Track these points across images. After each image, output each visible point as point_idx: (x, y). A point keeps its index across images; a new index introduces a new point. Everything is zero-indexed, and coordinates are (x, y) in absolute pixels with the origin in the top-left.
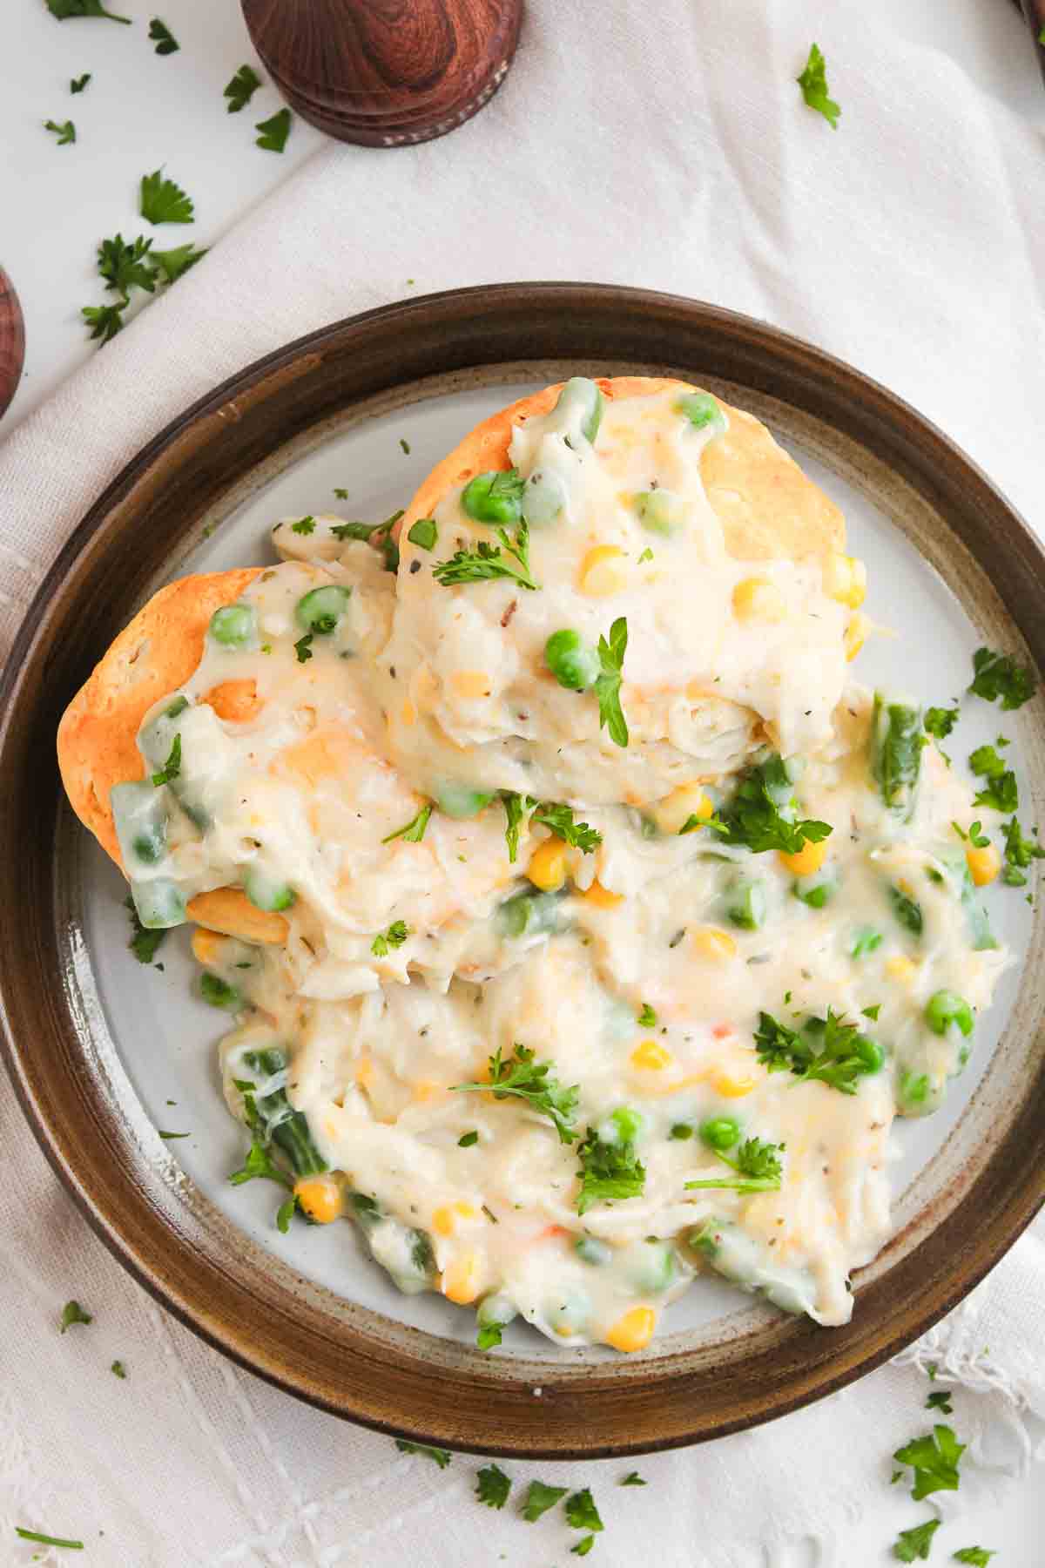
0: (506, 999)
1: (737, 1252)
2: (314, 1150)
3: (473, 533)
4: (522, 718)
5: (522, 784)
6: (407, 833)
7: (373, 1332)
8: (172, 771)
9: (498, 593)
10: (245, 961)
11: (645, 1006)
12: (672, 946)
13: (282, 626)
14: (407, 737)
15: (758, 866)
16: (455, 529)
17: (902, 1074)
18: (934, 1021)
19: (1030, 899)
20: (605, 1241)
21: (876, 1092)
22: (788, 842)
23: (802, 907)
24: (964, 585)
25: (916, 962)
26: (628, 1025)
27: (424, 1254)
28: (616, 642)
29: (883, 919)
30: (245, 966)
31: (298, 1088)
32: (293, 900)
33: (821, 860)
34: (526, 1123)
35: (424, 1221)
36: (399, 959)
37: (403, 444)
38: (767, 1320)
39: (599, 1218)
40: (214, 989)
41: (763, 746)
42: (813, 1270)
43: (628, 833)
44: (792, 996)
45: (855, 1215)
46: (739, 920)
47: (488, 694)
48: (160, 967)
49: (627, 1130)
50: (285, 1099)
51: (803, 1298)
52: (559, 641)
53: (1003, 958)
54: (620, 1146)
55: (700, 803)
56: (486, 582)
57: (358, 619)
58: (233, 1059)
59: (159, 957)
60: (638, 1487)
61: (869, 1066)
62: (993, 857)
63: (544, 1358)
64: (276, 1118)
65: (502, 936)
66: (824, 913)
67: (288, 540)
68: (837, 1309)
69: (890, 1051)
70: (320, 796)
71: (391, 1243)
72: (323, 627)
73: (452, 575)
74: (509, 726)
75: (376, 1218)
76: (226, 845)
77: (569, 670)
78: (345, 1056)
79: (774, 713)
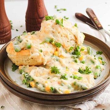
6: (42, 44)
12: (69, 63)
18: (97, 67)
26: (65, 69)
27: (44, 86)
28: (62, 21)
46: (76, 62)
47: (50, 25)
48: (15, 72)
49: (66, 74)
50: (28, 75)
66: (84, 64)
71: (40, 86)
75: (38, 84)
79: (77, 36)
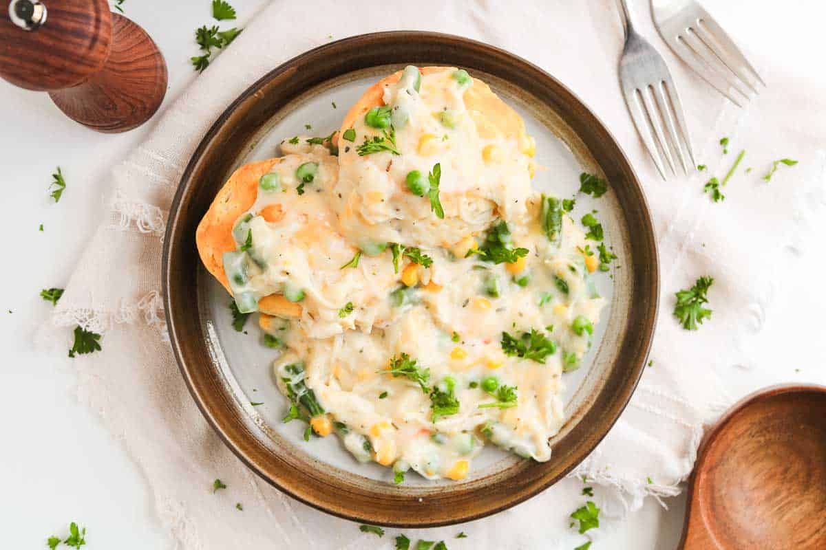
0: (396, 335)
1: (502, 434)
2: (318, 405)
3: (371, 133)
4: (397, 210)
5: (398, 239)
6: (351, 264)
7: (348, 481)
8: (248, 245)
9: (385, 157)
10: (282, 327)
11: (454, 333)
12: (464, 306)
13: (291, 181)
14: (348, 223)
15: (498, 270)
16: (363, 132)
17: (564, 354)
18: (576, 330)
19: (611, 277)
20: (444, 434)
21: (554, 362)
22: (509, 259)
23: (517, 287)
24: (574, 147)
25: (567, 306)
26: (448, 341)
27: (368, 446)
28: (436, 175)
29: (552, 289)
30: (282, 329)
31: (310, 379)
32: (304, 296)
33: (525, 265)
34: (408, 387)
35: (366, 431)
36: (350, 319)
37: (333, 104)
38: (515, 461)
39: (442, 424)
40: (269, 340)
41: (498, 218)
42: (533, 439)
43: (443, 259)
44: (516, 324)
45: (549, 412)
46: (491, 293)
47: (383, 200)
48: (246, 333)
49: (451, 385)
50: (304, 384)
51: (530, 451)
52: (412, 176)
53: (602, 302)
54: (448, 393)
55: (473, 244)
56: (379, 153)
57: (323, 175)
58: (281, 369)
59: (245, 329)
60: (464, 539)
61: (550, 351)
62: (595, 260)
63: (423, 486)
64: (301, 393)
65: (393, 306)
66: (527, 289)
67: (287, 147)
68: (544, 455)
69: (558, 344)
70: (311, 251)
71: (354, 442)
72: (308, 179)
73: (364, 151)
74: (393, 215)
75: (346, 432)
76: (274, 274)
77: (417, 187)
78: (328, 364)
79: (503, 202)
